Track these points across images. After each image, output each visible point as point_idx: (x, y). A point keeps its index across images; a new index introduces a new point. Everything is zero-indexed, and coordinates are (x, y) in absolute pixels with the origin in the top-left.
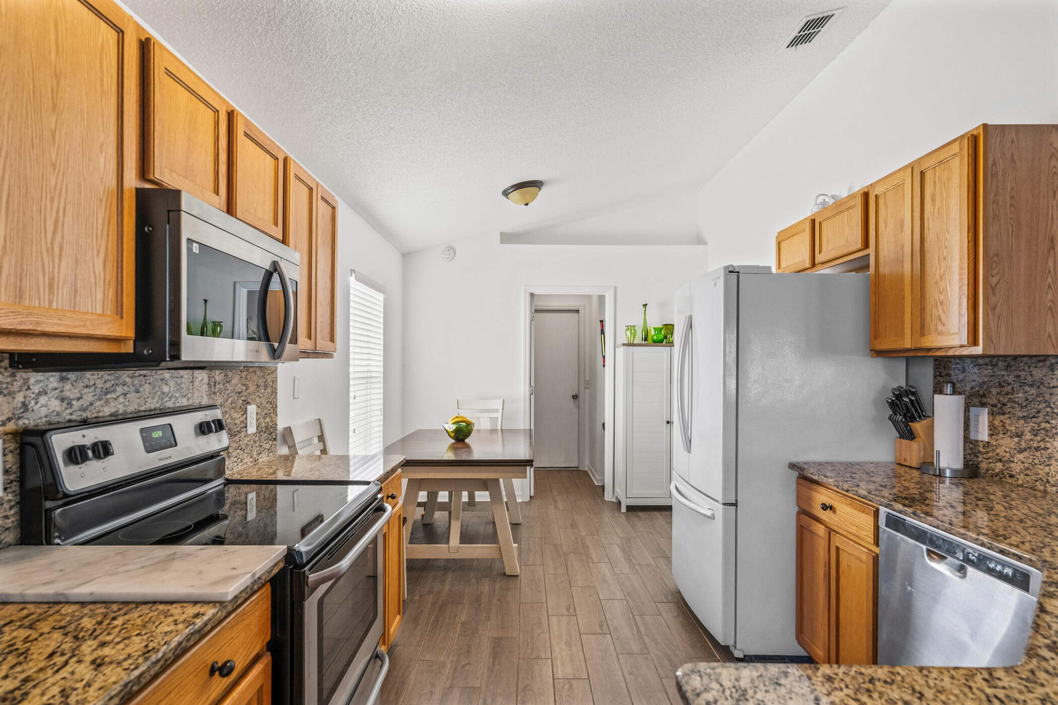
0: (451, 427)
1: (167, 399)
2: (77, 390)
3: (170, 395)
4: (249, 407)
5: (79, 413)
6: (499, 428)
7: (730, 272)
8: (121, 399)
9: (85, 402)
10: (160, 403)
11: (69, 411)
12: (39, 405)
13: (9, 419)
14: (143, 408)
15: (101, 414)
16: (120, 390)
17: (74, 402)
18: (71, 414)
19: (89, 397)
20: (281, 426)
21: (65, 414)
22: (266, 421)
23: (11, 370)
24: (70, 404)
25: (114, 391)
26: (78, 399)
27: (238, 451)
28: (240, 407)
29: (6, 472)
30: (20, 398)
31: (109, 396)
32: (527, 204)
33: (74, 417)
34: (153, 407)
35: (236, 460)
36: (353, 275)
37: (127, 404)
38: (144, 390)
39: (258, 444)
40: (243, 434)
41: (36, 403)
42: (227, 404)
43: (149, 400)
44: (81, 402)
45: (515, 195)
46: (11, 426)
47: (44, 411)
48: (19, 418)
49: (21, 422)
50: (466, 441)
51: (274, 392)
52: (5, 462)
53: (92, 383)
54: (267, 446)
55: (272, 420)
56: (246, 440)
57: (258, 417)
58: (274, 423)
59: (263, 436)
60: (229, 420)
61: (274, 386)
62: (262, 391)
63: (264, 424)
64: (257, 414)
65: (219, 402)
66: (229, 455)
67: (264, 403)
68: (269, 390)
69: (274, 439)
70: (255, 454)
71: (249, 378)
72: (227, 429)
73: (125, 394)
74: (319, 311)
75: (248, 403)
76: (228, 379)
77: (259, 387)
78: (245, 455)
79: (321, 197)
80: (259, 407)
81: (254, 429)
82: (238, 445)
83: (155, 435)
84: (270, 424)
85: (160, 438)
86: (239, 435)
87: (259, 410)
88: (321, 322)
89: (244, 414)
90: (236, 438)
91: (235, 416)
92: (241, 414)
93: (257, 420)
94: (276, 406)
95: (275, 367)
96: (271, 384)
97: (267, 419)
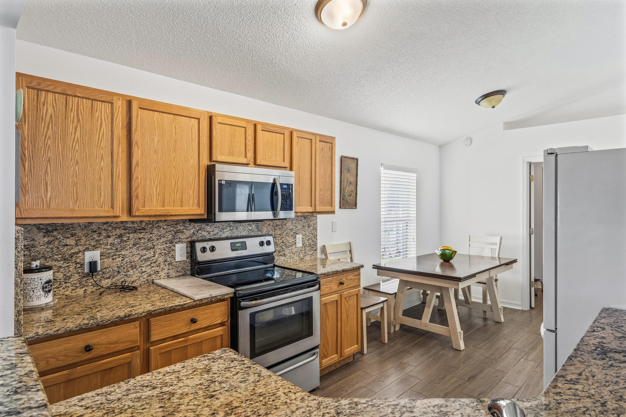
0: (439, 252)
1: (251, 232)
2: (212, 229)
3: (252, 230)
4: (297, 236)
5: (213, 236)
6: (496, 256)
7: (549, 154)
9: (215, 232)
11: (209, 235)
12: (198, 233)
13: (189, 237)
14: (240, 235)
15: (221, 237)
17: (211, 232)
18: (210, 236)
19: (216, 231)
20: (319, 245)
21: (207, 236)
22: (309, 242)
23: (189, 223)
24: (209, 233)
26: (213, 231)
27: (290, 254)
28: (292, 235)
29: (187, 253)
30: (192, 231)
31: (225, 230)
32: (493, 107)
33: (211, 237)
34: (244, 235)
35: (289, 257)
36: (383, 167)
37: (232, 233)
38: (240, 228)
39: (303, 252)
40: (294, 247)
41: (197, 233)
42: (284, 234)
43: (242, 232)
44: (213, 232)
45: (483, 103)
46: (189, 239)
47: (200, 235)
48: (192, 237)
49: (192, 238)
50: (450, 261)
51: (315, 229)
52: (187, 250)
53: (218, 226)
54: (310, 253)
55: (313, 242)
56: (296, 250)
57: (303, 240)
58: (315, 243)
59: (307, 248)
60: (285, 241)
61: (314, 226)
62: (307, 229)
63: (307, 243)
64: (303, 238)
65: (279, 233)
66: (285, 255)
67: (308, 234)
68: (311, 228)
69: (315, 250)
70: (301, 256)
71: (298, 223)
72: (283, 244)
73: (232, 230)
74: (320, 193)
75: (297, 234)
76: (284, 224)
77: (304, 227)
78: (295, 256)
79: (320, 141)
80: (304, 236)
81: (301, 245)
82: (290, 251)
83: (237, 245)
84: (312, 243)
85: (239, 246)
86: (291, 247)
87: (304, 237)
88: (321, 198)
89: (294, 238)
90: (289, 248)
91: (288, 239)
92: (292, 238)
93: (303, 241)
94: (316, 235)
95: (316, 218)
96: (313, 225)
97: (310, 241)
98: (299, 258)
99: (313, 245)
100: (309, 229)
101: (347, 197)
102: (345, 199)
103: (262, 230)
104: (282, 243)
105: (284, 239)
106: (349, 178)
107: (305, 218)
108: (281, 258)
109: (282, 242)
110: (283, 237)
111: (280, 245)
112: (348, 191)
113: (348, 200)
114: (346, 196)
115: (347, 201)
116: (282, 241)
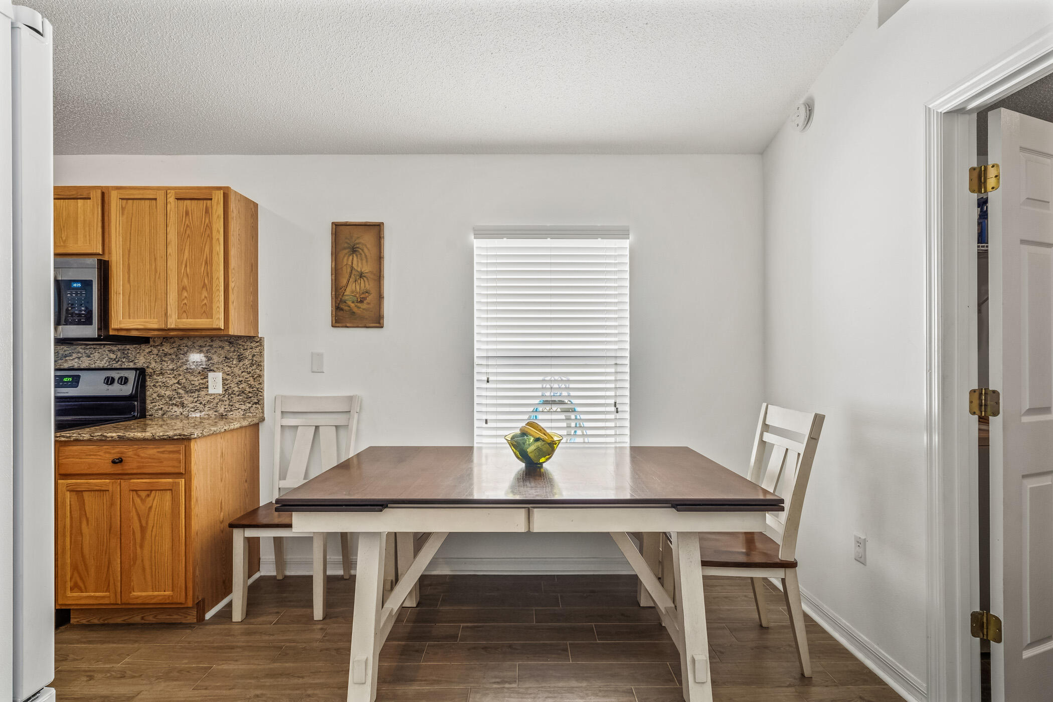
1: (114, 362)
3: (117, 360)
4: (211, 375)
8: (76, 360)
10: (108, 363)
14: (93, 366)
16: (75, 355)
22: (240, 387)
25: (71, 356)
27: (196, 404)
28: (199, 373)
36: (476, 233)
37: (80, 363)
38: (94, 356)
39: (227, 403)
40: (203, 393)
42: (181, 369)
43: (98, 362)
54: (243, 407)
55: (251, 386)
56: (208, 398)
57: (227, 382)
58: (254, 389)
59: (236, 398)
60: (184, 381)
61: (254, 358)
62: (234, 362)
63: (236, 389)
64: (224, 380)
65: (171, 367)
66: (183, 405)
67: (236, 370)
68: (247, 362)
69: (256, 403)
70: (221, 410)
71: (213, 351)
72: (180, 387)
73: (79, 358)
74: (180, 294)
75: (211, 370)
76: (182, 352)
77: (229, 359)
78: (206, 409)
79: (178, 199)
80: (228, 375)
81: (220, 390)
82: (196, 400)
83: (65, 380)
84: (248, 390)
85: (69, 382)
86: (197, 393)
87: (228, 377)
88: (186, 304)
89: (205, 378)
90: (193, 394)
91: (192, 378)
92: (199, 378)
93: (224, 384)
94: (260, 376)
95: (258, 344)
96: (250, 357)
97: (244, 385)
98: (216, 413)
99: (249, 392)
100: (241, 364)
101: (352, 305)
102: (346, 308)
103: (137, 361)
104: (177, 385)
105: (181, 378)
106: (355, 266)
107: (230, 343)
108: (175, 408)
109: (178, 383)
110: (180, 375)
111: (173, 387)
112: (353, 292)
113: (355, 310)
114: (350, 303)
115: (353, 313)
116: (176, 381)
